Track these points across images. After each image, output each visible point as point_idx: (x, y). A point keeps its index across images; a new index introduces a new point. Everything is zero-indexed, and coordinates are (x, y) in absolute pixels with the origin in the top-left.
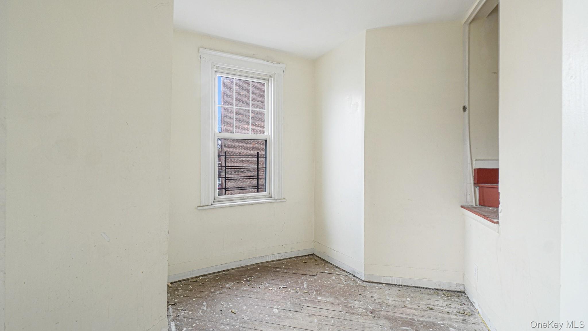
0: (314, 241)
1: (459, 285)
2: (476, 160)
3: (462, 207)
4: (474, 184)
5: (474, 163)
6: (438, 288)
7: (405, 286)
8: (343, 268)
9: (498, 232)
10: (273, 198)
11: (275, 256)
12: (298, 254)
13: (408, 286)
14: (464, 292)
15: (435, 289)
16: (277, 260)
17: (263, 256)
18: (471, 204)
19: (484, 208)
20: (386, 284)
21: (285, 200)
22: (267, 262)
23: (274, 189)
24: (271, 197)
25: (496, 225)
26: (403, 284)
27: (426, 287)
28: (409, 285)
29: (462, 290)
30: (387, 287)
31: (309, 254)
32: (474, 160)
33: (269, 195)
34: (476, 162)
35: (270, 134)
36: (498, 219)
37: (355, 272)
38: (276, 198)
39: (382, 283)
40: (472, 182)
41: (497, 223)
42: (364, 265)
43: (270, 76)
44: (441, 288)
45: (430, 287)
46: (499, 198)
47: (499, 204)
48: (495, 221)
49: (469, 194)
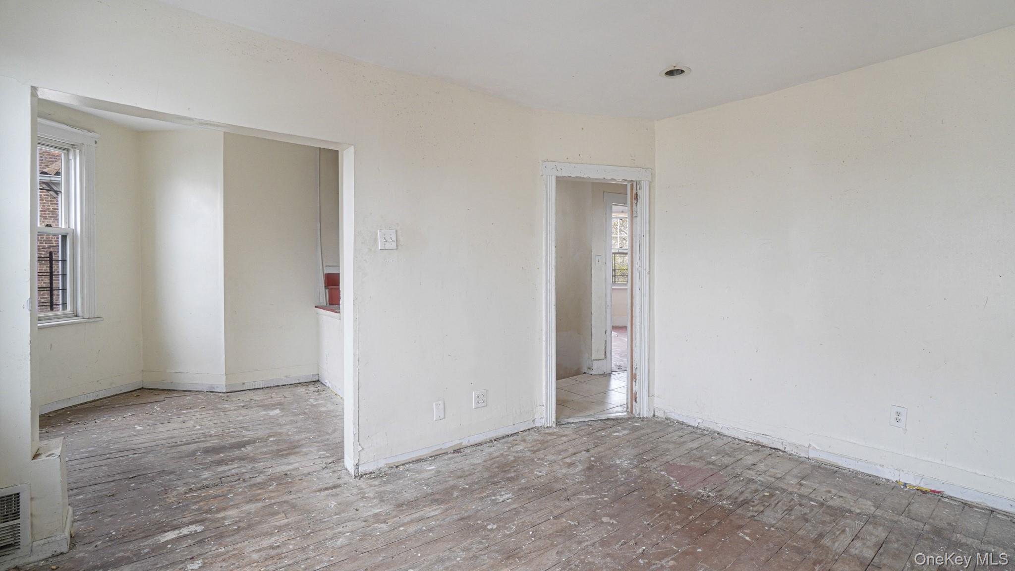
0: (142, 371)
1: (314, 376)
2: (326, 266)
3: (316, 307)
4: (325, 287)
5: (325, 268)
6: (298, 382)
7: (268, 387)
8: (196, 388)
9: (340, 319)
10: (82, 318)
11: (87, 396)
12: (121, 390)
13: (270, 387)
14: (318, 381)
15: (295, 384)
16: (91, 402)
17: (69, 398)
18: (323, 304)
19: (332, 306)
20: (249, 390)
21: (102, 319)
22: (75, 406)
23: (82, 304)
24: (77, 316)
25: (338, 314)
26: (266, 386)
27: (286, 384)
28: (272, 385)
29: (317, 379)
30: (250, 392)
31: (136, 388)
32: (324, 266)
33: (74, 313)
34: (327, 268)
35: (72, 226)
36: (339, 309)
37: (214, 388)
38: (86, 316)
39: (246, 390)
40: (323, 285)
41: (339, 312)
42: (225, 376)
43: (73, 146)
44: (300, 382)
45: (290, 383)
46: (340, 294)
47: (340, 298)
48: (338, 311)
49: (321, 295)
